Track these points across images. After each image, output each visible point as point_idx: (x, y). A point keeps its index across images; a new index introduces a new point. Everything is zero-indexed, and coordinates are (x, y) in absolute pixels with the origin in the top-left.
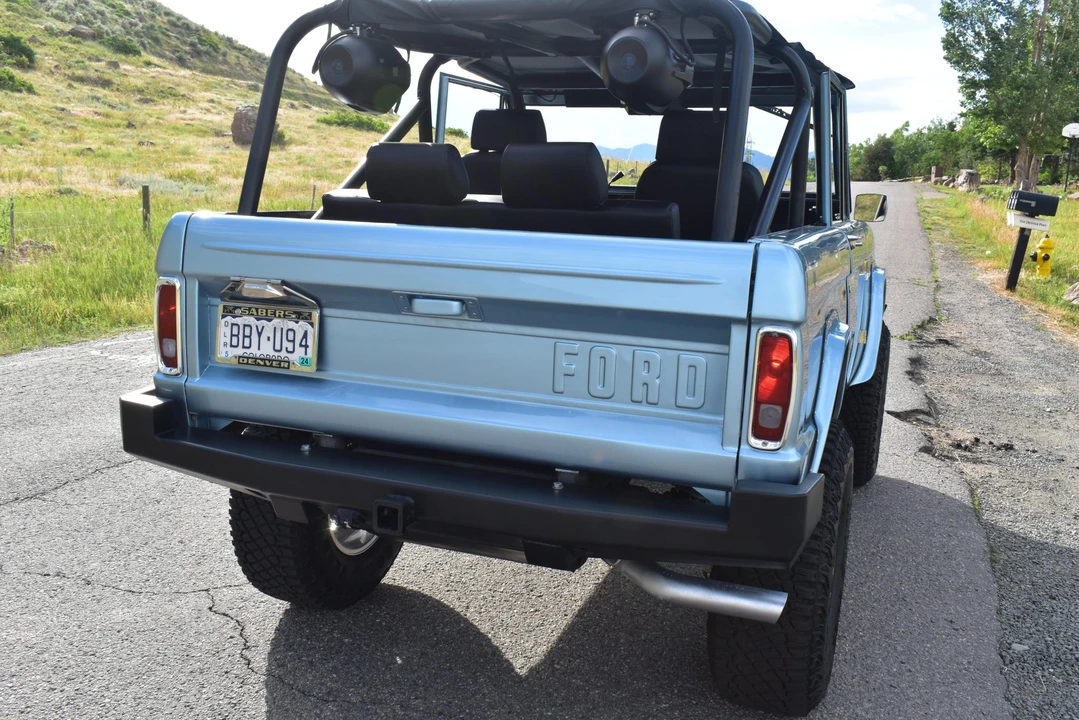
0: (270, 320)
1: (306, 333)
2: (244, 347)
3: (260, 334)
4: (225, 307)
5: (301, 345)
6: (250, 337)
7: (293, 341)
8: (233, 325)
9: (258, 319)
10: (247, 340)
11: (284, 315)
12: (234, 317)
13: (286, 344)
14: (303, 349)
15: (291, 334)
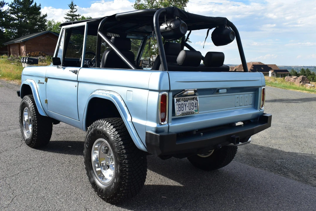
0: (187, 101)
1: (196, 103)
2: (182, 110)
3: (185, 106)
4: (177, 99)
5: (195, 107)
6: (183, 107)
7: (193, 106)
8: (179, 104)
9: (185, 101)
10: (183, 108)
11: (191, 99)
12: (179, 102)
13: (192, 107)
14: (195, 108)
15: (193, 104)
